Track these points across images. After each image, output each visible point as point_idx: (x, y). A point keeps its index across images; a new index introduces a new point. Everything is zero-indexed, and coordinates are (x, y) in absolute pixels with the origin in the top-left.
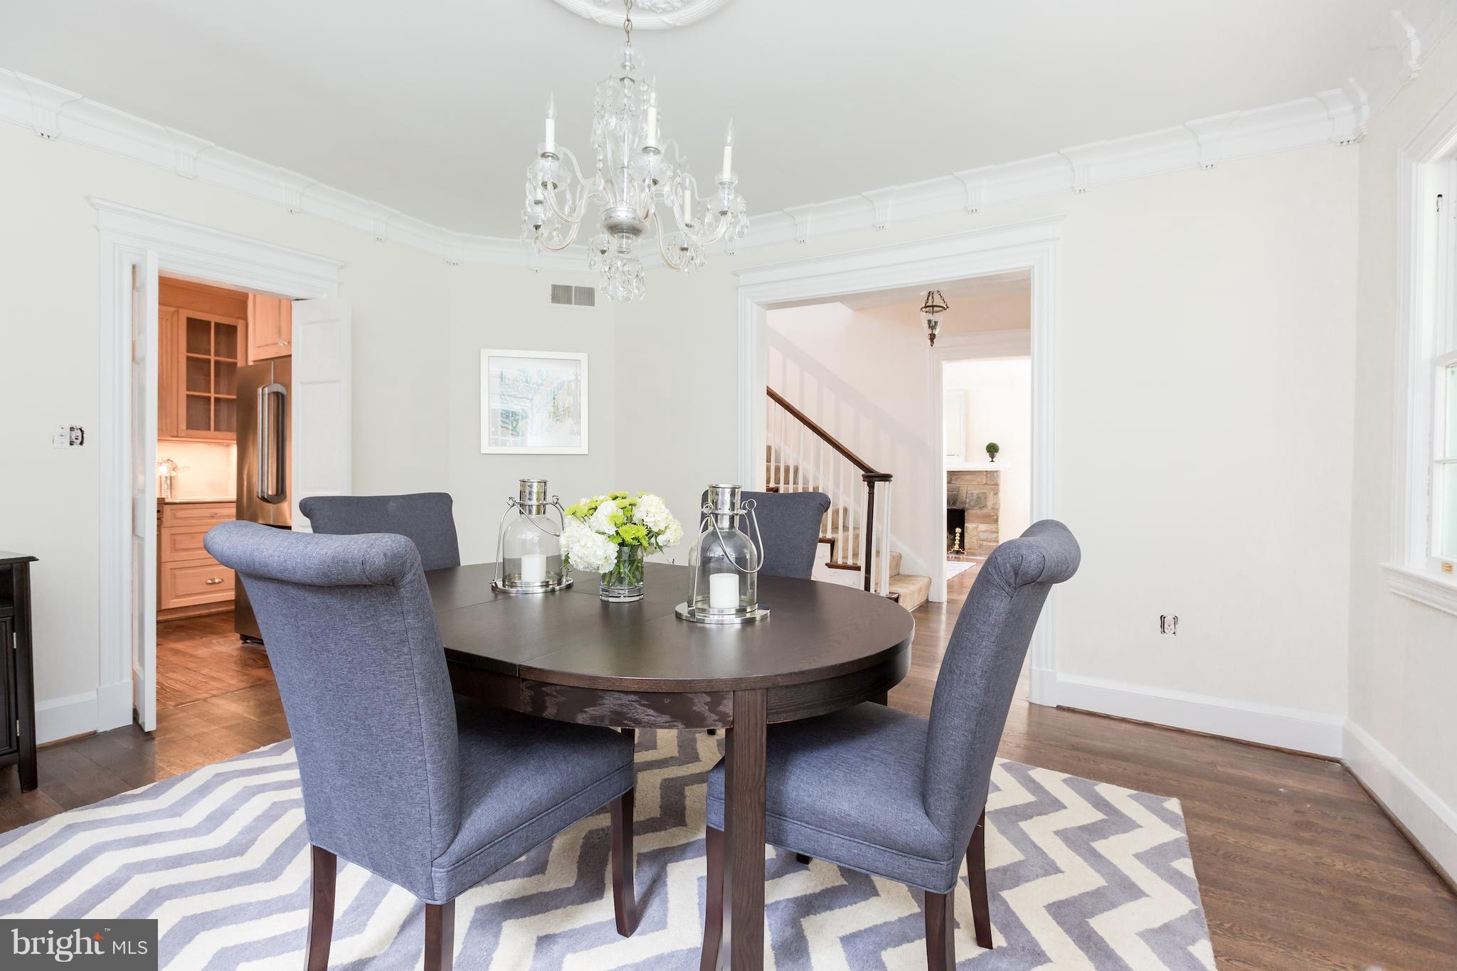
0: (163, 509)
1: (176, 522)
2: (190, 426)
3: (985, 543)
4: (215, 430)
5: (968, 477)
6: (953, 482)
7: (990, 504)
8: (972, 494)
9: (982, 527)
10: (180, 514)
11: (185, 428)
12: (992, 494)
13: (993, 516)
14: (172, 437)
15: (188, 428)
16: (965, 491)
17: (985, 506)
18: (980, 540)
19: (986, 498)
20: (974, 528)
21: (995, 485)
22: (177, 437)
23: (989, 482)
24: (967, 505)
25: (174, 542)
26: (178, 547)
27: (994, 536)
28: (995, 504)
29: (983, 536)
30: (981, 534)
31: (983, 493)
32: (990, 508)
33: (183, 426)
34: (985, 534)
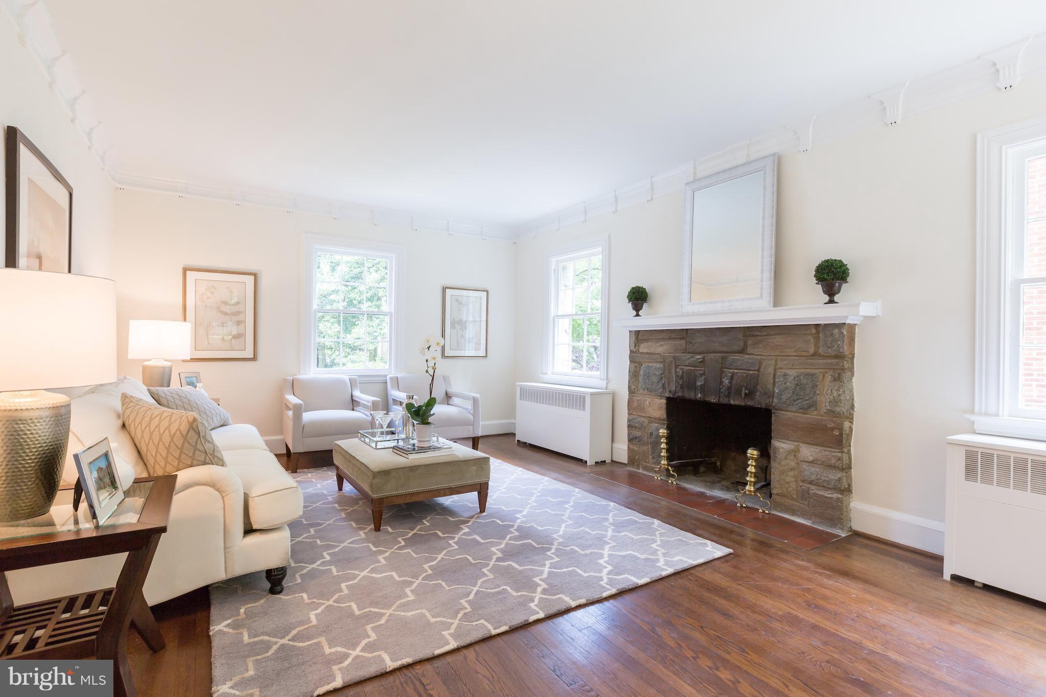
3: (814, 490)
5: (778, 340)
6: (749, 350)
7: (824, 402)
8: (785, 375)
9: (808, 452)
12: (828, 378)
13: (832, 429)
16: (771, 370)
17: (813, 405)
18: (803, 481)
19: (815, 386)
20: (790, 452)
21: (836, 357)
23: (821, 351)
24: (775, 400)
27: (834, 476)
28: (836, 402)
29: (812, 472)
30: (805, 466)
31: (808, 375)
32: (823, 410)
34: (813, 469)
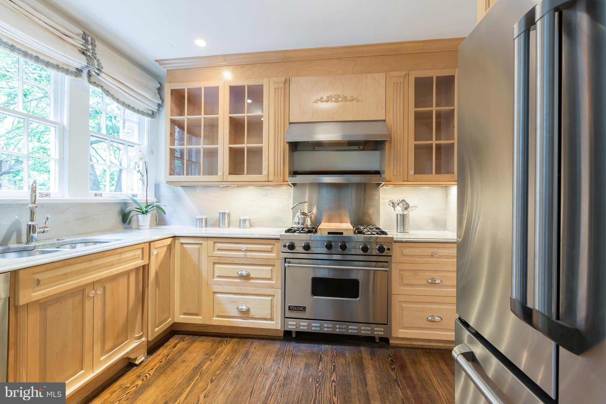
0: (392, 247)
1: (403, 259)
2: (417, 171)
4: (436, 173)
10: (407, 251)
11: (413, 173)
14: (404, 181)
15: (415, 173)
22: (407, 181)
25: (402, 277)
26: (405, 281)
33: (412, 172)
